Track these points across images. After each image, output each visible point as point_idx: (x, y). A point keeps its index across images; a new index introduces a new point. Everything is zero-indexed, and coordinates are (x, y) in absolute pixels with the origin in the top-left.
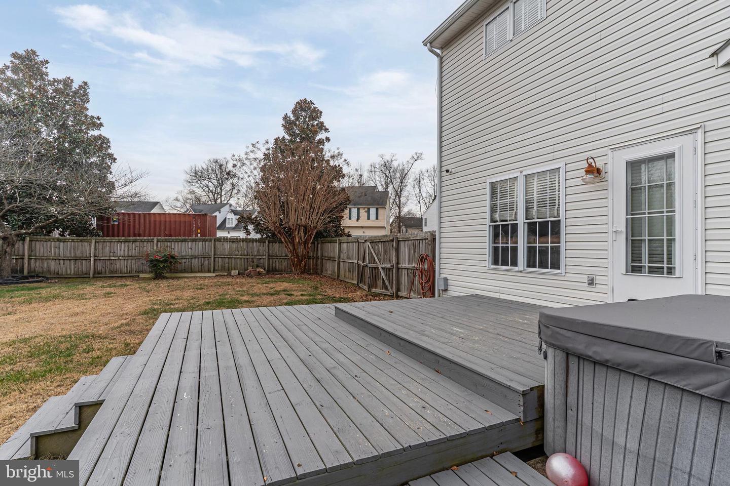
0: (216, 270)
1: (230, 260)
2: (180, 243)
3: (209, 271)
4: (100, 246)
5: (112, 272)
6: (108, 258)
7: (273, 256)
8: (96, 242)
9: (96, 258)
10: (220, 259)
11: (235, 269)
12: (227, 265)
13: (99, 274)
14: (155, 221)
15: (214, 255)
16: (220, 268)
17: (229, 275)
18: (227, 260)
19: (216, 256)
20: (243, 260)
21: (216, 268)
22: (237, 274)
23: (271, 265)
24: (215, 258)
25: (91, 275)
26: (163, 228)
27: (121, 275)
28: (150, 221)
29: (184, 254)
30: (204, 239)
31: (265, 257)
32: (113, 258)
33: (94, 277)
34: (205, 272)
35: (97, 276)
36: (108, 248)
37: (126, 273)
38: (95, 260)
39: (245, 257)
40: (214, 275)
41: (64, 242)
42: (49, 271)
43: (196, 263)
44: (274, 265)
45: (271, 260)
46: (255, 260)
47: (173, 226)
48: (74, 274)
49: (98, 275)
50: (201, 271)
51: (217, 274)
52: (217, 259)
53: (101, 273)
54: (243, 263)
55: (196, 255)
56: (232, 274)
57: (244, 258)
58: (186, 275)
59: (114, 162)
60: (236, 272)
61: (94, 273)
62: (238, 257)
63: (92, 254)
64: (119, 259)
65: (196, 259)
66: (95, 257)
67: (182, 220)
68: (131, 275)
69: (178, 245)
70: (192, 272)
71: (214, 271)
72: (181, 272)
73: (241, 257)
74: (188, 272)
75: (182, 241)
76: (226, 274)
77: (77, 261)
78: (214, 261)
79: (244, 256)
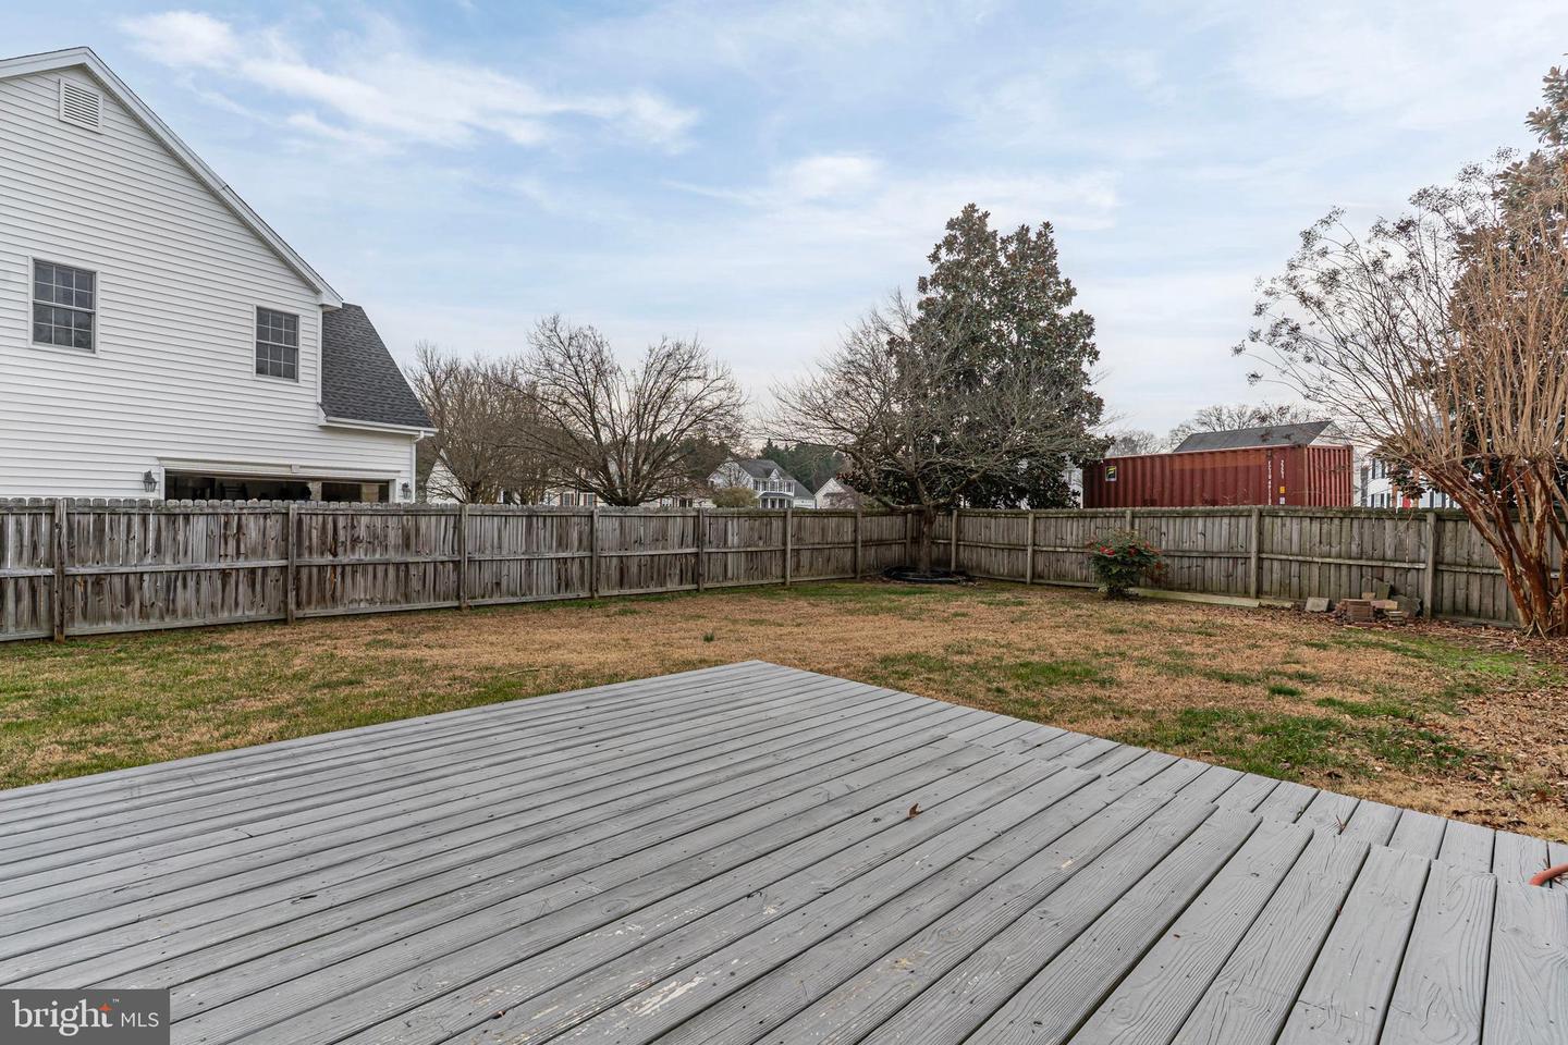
0: (1266, 593)
1: (1305, 568)
2: (1178, 521)
3: (1246, 594)
4: (1041, 526)
5: (1059, 576)
6: (1052, 549)
7: (1456, 564)
8: (1035, 518)
9: (1036, 548)
10: (1276, 564)
11: (1320, 595)
12: (1295, 581)
13: (1041, 577)
14: (1182, 471)
15: (1260, 551)
16: (1276, 587)
17: (1299, 610)
18: (1295, 567)
19: (1264, 556)
20: (1344, 570)
21: (1266, 587)
22: (1324, 608)
23: (1447, 593)
24: (1260, 560)
25: (1028, 580)
26: (1198, 485)
27: (1071, 584)
28: (1172, 472)
29: (1186, 546)
30: (1235, 511)
31: (1422, 566)
32: (1060, 549)
33: (1032, 583)
34: (1237, 594)
35: (1036, 581)
36: (1052, 529)
37: (1078, 581)
38: (1034, 551)
39: (1351, 562)
40: (1255, 603)
41: (996, 518)
42: (979, 567)
43: (1215, 569)
44: (1461, 595)
45: (1447, 579)
46: (1388, 574)
47: (1220, 480)
48: (1008, 575)
49: (1038, 580)
50: (1227, 592)
51: (1265, 602)
52: (1266, 564)
53: (1042, 578)
54: (1344, 579)
55: (1215, 550)
56: (1309, 607)
57: (1350, 566)
58: (1188, 597)
59: (1096, 358)
60: (1323, 603)
61: (1033, 575)
62: (1328, 560)
63: (1030, 541)
64: (1068, 552)
65: (1216, 561)
66: (1035, 545)
67: (1239, 464)
68: (1087, 585)
69: (1175, 525)
70: (1204, 591)
71: (1259, 593)
72: (1181, 589)
73: (1338, 561)
74: (1195, 590)
75: (1184, 517)
76: (1288, 605)
77: (1012, 552)
78: (1260, 568)
79: (1350, 558)
